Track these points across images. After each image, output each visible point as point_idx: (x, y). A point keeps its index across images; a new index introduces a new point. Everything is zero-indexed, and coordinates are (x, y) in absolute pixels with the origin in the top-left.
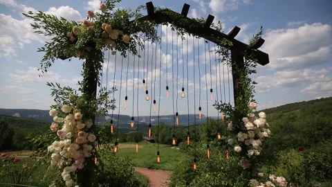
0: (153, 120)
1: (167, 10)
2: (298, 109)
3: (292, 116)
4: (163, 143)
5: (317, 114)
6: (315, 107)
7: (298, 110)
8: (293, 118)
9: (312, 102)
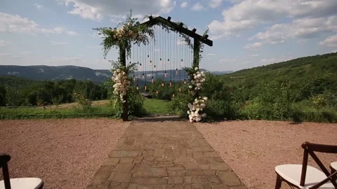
0: (150, 75)
1: (160, 17)
2: (308, 63)
3: (300, 71)
4: (160, 99)
5: (328, 69)
6: (327, 62)
7: (309, 65)
8: (301, 73)
9: (327, 56)
